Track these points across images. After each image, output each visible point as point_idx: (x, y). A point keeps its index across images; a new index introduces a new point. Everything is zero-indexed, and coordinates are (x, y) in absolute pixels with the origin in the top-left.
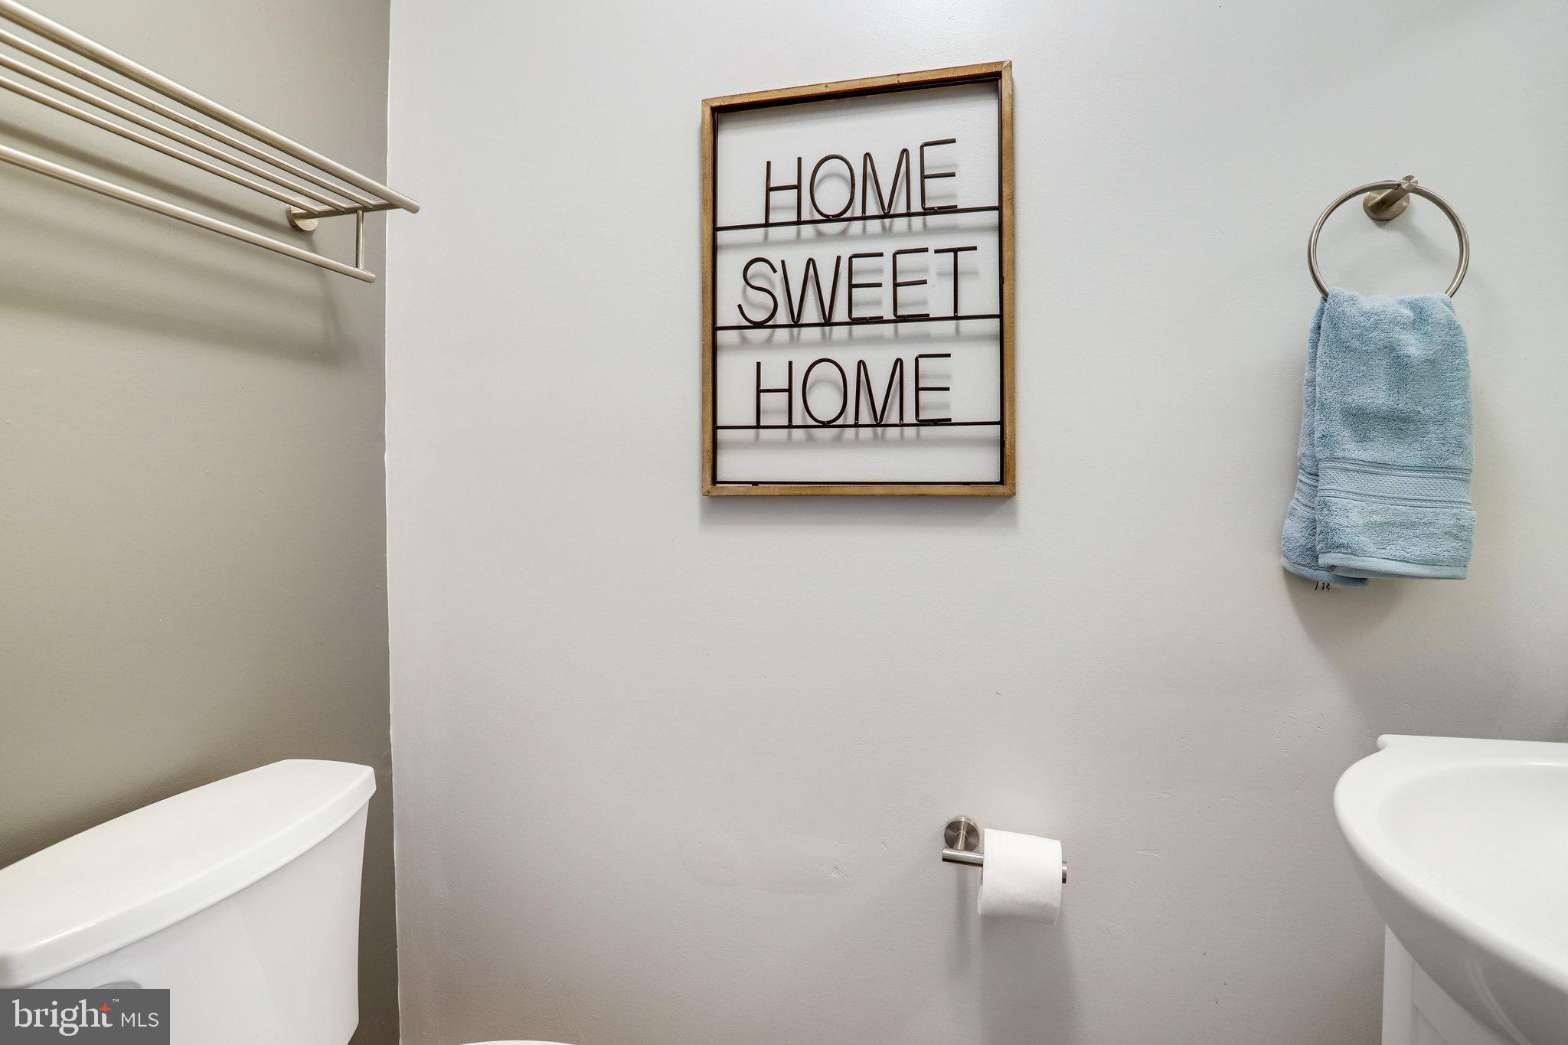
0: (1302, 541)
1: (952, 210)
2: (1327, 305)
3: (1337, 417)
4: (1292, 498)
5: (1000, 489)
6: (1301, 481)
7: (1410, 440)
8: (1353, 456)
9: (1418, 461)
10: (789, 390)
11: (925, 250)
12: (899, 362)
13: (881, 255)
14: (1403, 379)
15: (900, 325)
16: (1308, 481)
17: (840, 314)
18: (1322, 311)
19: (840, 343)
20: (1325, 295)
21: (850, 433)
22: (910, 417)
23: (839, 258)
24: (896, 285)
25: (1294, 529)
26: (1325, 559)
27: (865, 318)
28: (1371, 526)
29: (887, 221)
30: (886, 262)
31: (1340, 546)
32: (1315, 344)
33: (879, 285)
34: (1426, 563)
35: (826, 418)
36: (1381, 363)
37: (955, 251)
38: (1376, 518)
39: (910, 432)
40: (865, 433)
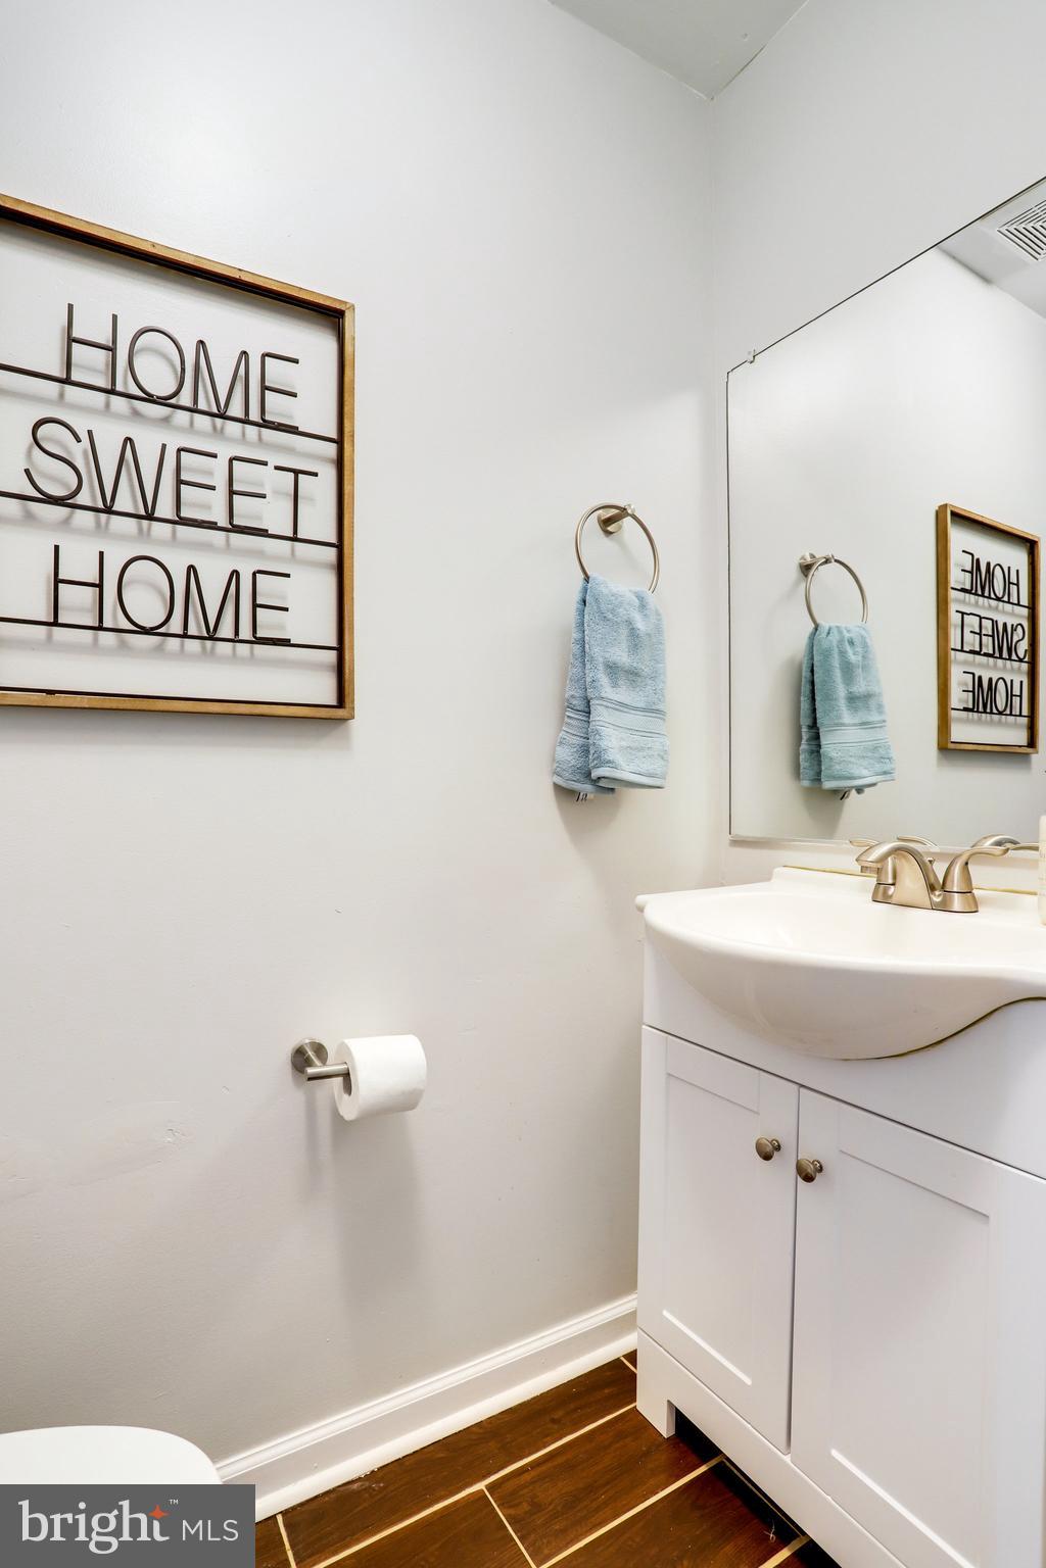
0: (573, 762)
1: (292, 430)
2: (589, 585)
3: (601, 667)
4: (560, 731)
5: (340, 713)
6: (568, 716)
7: (638, 689)
8: (610, 697)
9: (642, 705)
10: (100, 586)
11: (265, 464)
12: (235, 574)
13: (214, 456)
14: (636, 645)
15: (233, 536)
16: (580, 717)
17: (165, 508)
18: (585, 590)
19: (162, 543)
20: (587, 579)
21: (173, 643)
22: (245, 633)
23: (164, 446)
24: (232, 493)
25: (568, 755)
26: (595, 774)
27: (196, 520)
28: (622, 749)
29: (219, 421)
30: (220, 466)
31: (609, 762)
32: (582, 613)
33: (213, 488)
34: (650, 776)
35: (148, 624)
36: (624, 632)
37: (296, 472)
38: (624, 744)
39: (243, 649)
40: (193, 646)
